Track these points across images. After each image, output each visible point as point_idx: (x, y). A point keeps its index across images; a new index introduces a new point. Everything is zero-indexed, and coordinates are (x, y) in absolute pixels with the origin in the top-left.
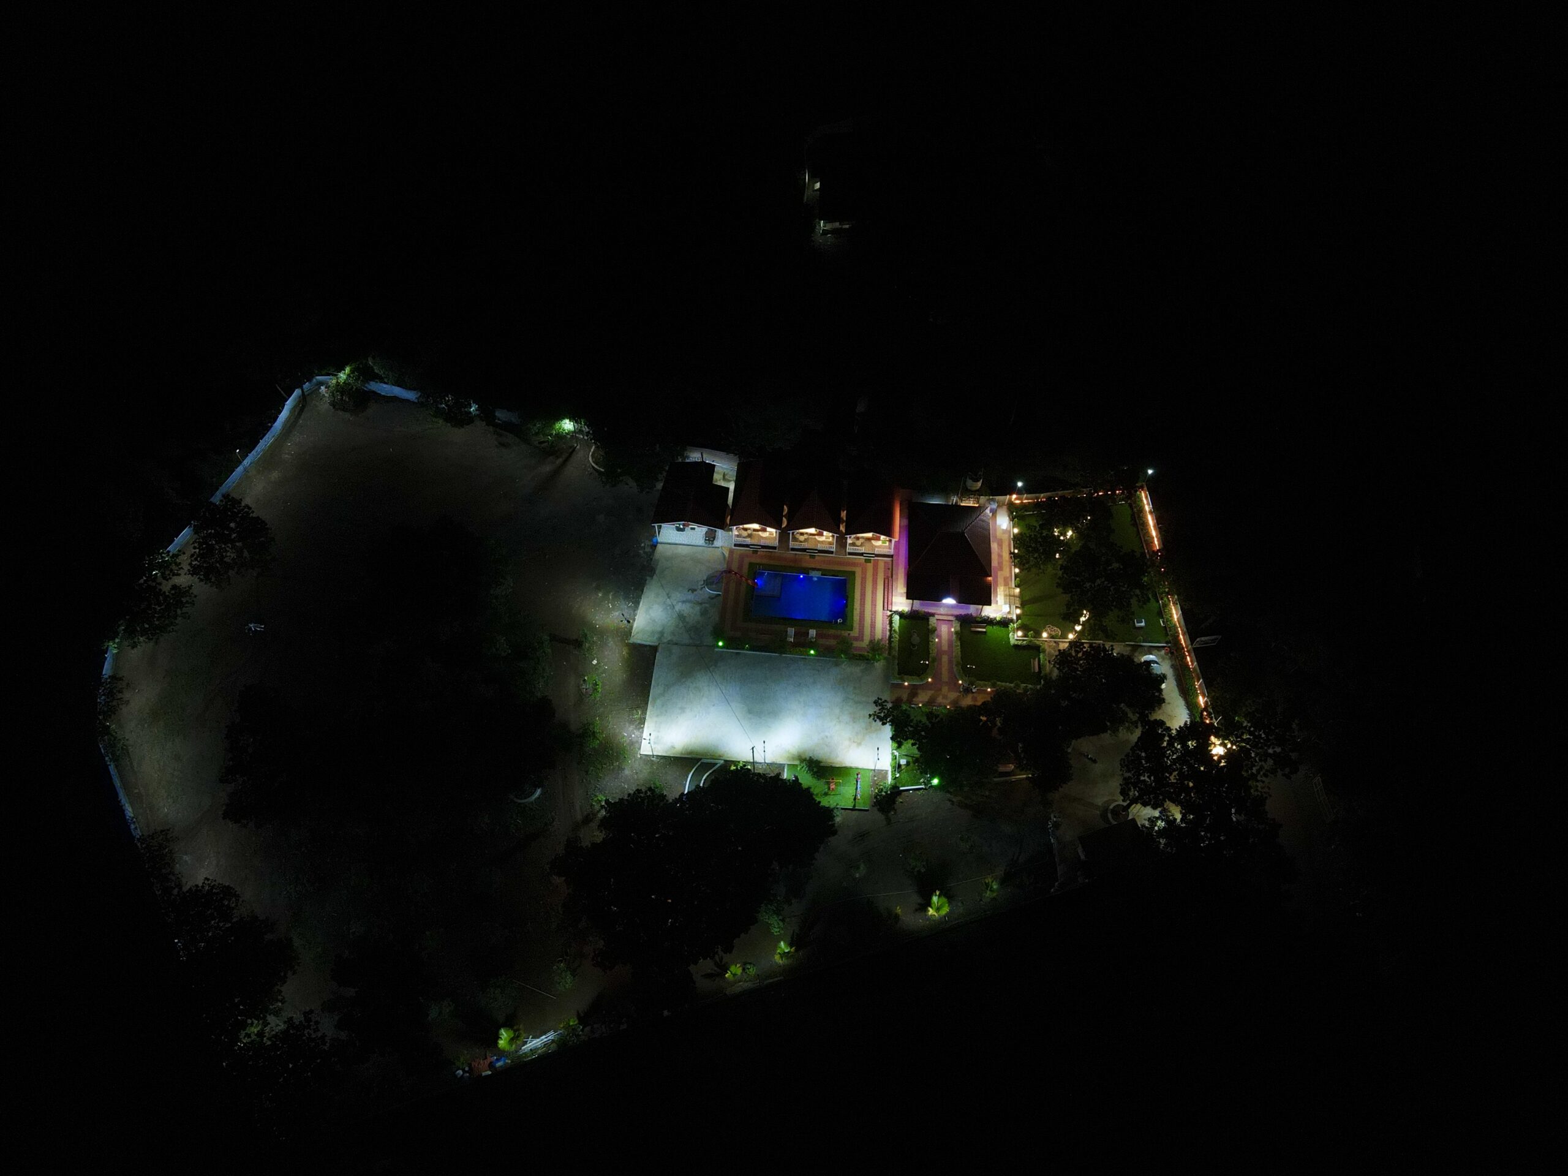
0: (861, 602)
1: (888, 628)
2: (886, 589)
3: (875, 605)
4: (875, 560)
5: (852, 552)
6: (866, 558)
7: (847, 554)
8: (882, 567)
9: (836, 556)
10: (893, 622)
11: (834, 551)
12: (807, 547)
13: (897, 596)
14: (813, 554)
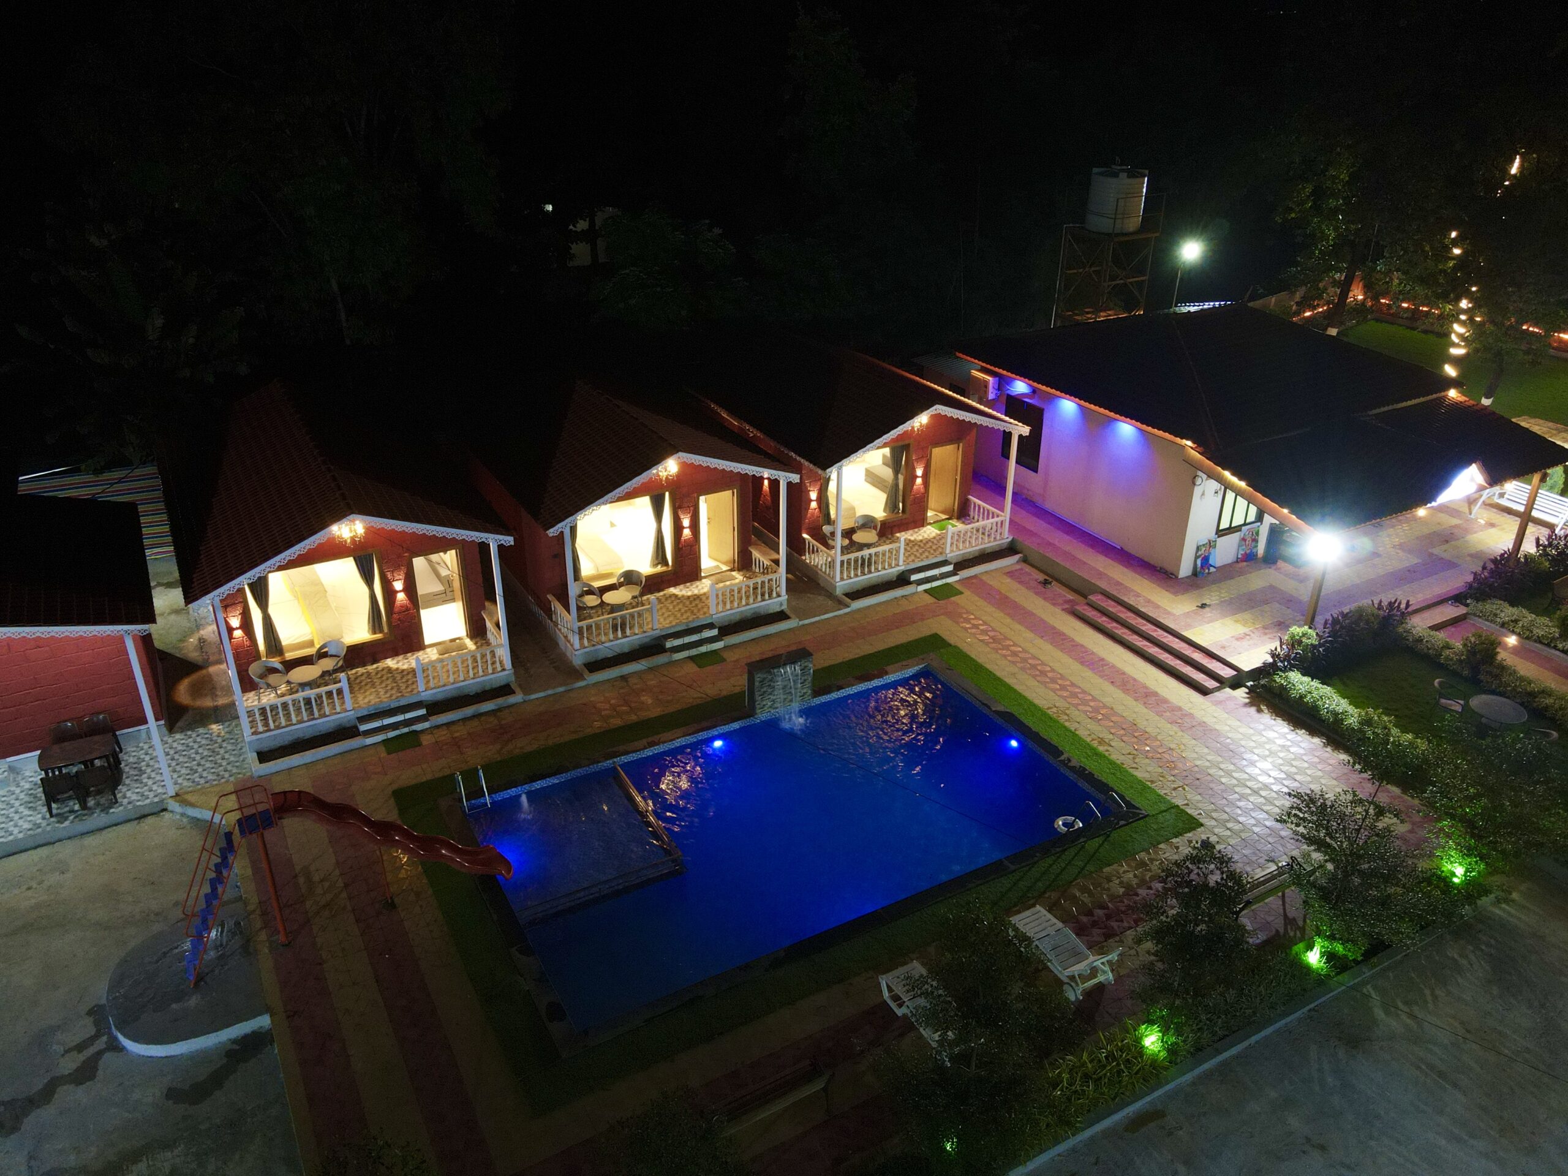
4: (963, 581)
5: (859, 587)
6: (927, 586)
7: (848, 600)
8: (1016, 585)
9: (806, 622)
10: (1308, 699)
11: (784, 607)
12: (657, 633)
13: (1189, 626)
14: (703, 649)
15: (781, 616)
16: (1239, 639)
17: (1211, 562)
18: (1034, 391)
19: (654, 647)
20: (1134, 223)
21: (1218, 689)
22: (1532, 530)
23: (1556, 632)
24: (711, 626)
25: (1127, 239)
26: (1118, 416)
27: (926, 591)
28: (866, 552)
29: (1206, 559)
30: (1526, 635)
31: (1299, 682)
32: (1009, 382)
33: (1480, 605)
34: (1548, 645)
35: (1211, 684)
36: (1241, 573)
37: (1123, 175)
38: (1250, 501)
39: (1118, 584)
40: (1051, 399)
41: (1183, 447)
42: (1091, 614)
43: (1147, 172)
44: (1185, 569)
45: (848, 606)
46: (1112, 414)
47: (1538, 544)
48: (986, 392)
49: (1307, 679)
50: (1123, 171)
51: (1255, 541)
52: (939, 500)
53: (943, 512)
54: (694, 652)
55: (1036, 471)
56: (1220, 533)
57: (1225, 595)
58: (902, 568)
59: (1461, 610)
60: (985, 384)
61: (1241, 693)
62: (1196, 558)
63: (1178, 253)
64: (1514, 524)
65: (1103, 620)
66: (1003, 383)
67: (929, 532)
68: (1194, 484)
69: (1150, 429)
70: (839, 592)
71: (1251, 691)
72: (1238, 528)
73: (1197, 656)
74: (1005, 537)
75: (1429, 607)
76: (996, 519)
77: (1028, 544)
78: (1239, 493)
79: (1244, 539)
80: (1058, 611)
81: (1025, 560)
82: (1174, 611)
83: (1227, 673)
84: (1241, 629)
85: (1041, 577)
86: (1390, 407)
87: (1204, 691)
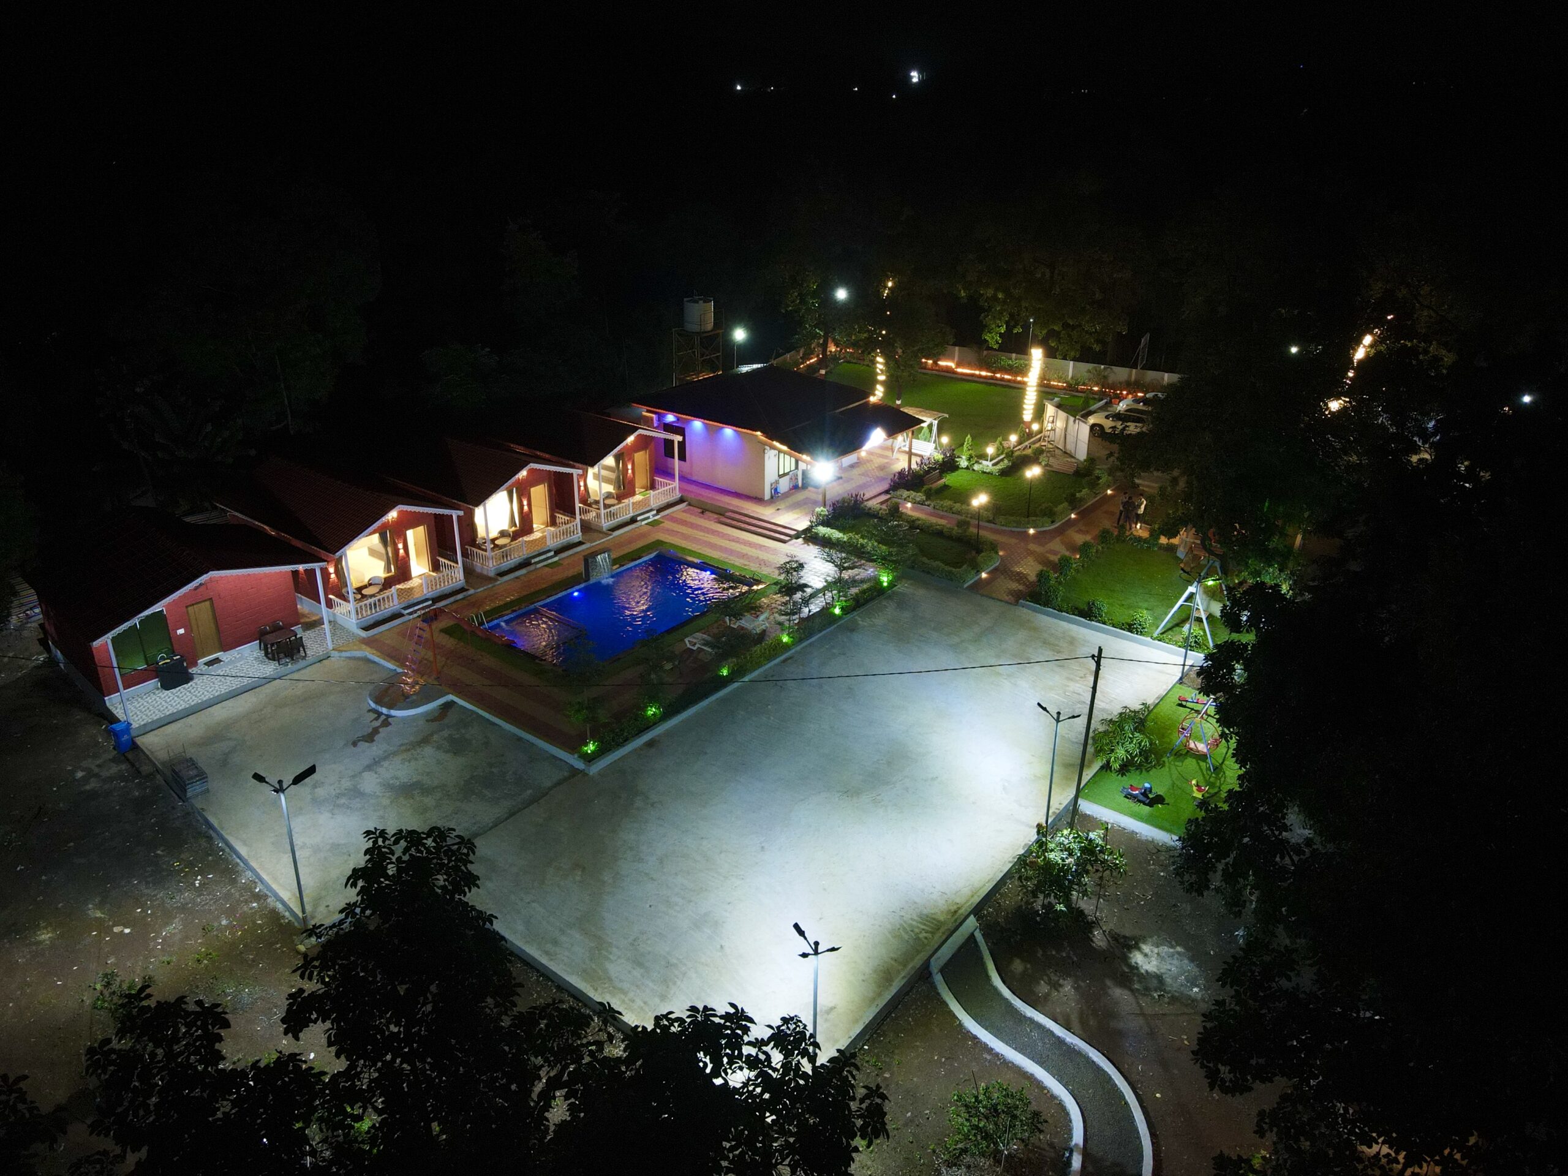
0: (734, 556)
2: (744, 525)
3: (763, 546)
4: (663, 517)
5: (615, 525)
6: (646, 522)
7: (610, 532)
8: (689, 515)
9: (594, 544)
10: (826, 536)
11: (580, 539)
12: (525, 557)
13: (773, 518)
14: (550, 561)
15: (580, 543)
16: (796, 519)
17: (778, 490)
18: (678, 419)
19: (525, 563)
20: (710, 326)
21: (790, 540)
22: (914, 459)
23: (924, 498)
24: (549, 551)
25: (708, 334)
26: (724, 426)
27: (646, 524)
28: (612, 509)
29: (776, 489)
30: (914, 502)
31: (823, 530)
32: (664, 416)
33: (895, 493)
34: (922, 504)
35: (787, 538)
36: (793, 494)
37: (701, 302)
38: (791, 456)
39: (738, 506)
40: (688, 422)
41: (756, 436)
42: (729, 521)
43: (712, 299)
44: (767, 496)
45: (611, 535)
46: (721, 425)
47: (917, 464)
48: (652, 423)
49: (825, 528)
50: (701, 299)
51: (797, 479)
52: (641, 480)
53: (641, 488)
54: (545, 563)
55: (685, 461)
56: (780, 476)
57: (787, 504)
58: (632, 515)
59: (888, 496)
60: (652, 419)
61: (800, 540)
62: (771, 489)
63: (733, 338)
64: (906, 457)
65: (734, 523)
66: (661, 417)
67: (638, 498)
68: (764, 453)
69: (740, 429)
70: (604, 529)
71: (804, 538)
72: (787, 474)
73: (780, 529)
74: (677, 495)
75: (875, 497)
76: (671, 486)
77: (690, 496)
78: (785, 453)
79: (791, 479)
80: (712, 522)
81: (689, 504)
82: (767, 514)
83: (793, 533)
84: (796, 516)
85: (700, 510)
86: (845, 408)
87: (784, 542)
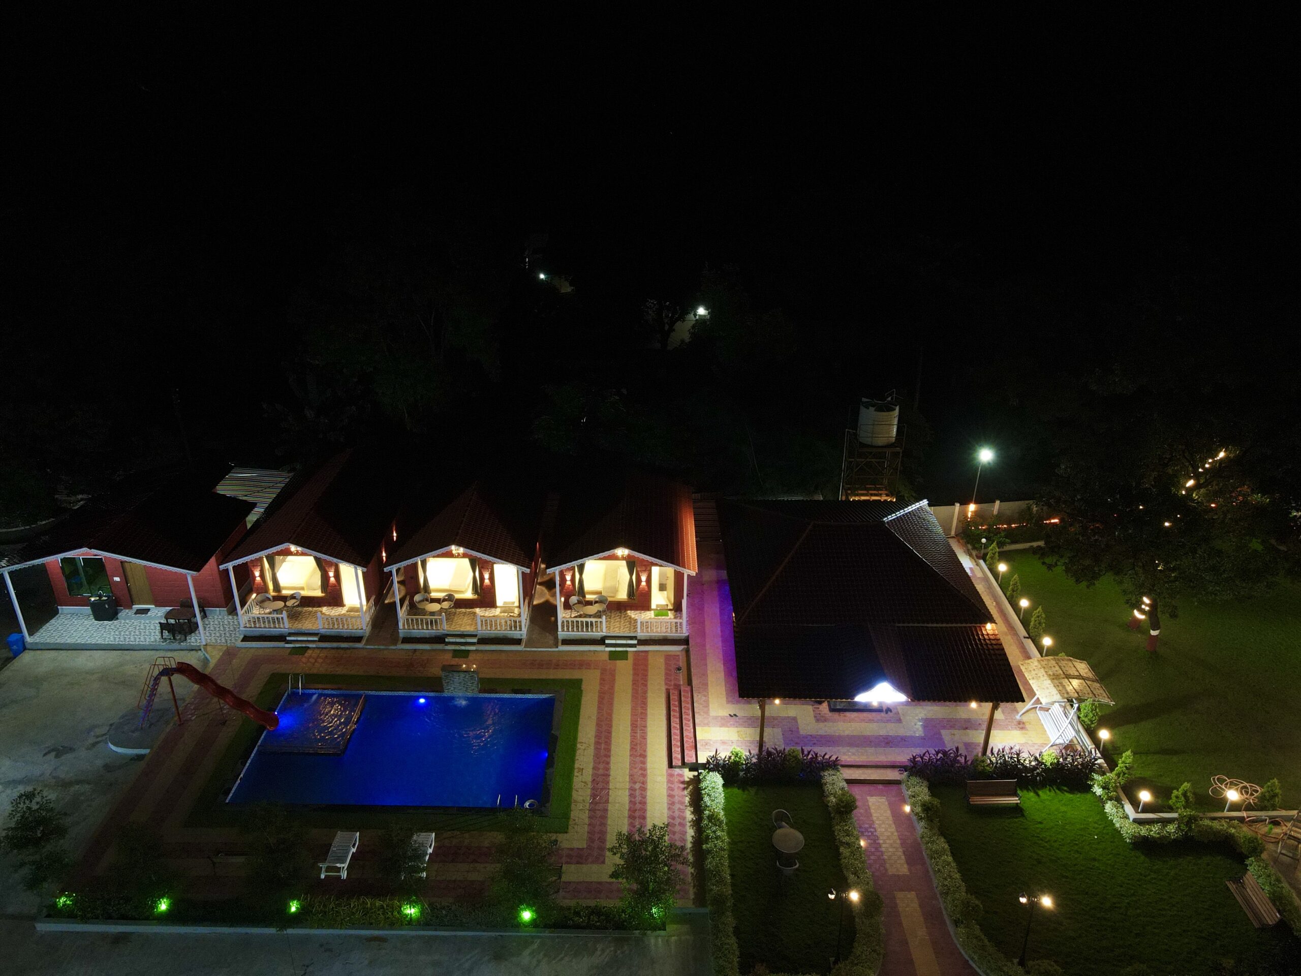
0: (597, 749)
1: (689, 815)
2: (675, 714)
3: (644, 756)
4: (636, 652)
5: (573, 638)
6: (611, 649)
7: (560, 644)
8: (661, 665)
9: (528, 649)
11: (524, 637)
12: (443, 632)
13: (706, 725)
14: (463, 648)
15: (518, 642)
16: (723, 743)
19: (440, 639)
21: (679, 767)
24: (478, 636)
27: (607, 652)
31: (710, 780)
35: (677, 762)
39: (705, 684)
42: (674, 697)
49: (717, 781)
54: (455, 648)
58: (604, 634)
61: (691, 775)
65: (674, 703)
67: (649, 616)
70: (560, 637)
73: (689, 744)
74: (684, 632)
80: (663, 688)
81: (687, 651)
83: (691, 760)
84: (734, 737)
85: (683, 664)
87: (671, 765)
